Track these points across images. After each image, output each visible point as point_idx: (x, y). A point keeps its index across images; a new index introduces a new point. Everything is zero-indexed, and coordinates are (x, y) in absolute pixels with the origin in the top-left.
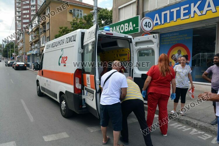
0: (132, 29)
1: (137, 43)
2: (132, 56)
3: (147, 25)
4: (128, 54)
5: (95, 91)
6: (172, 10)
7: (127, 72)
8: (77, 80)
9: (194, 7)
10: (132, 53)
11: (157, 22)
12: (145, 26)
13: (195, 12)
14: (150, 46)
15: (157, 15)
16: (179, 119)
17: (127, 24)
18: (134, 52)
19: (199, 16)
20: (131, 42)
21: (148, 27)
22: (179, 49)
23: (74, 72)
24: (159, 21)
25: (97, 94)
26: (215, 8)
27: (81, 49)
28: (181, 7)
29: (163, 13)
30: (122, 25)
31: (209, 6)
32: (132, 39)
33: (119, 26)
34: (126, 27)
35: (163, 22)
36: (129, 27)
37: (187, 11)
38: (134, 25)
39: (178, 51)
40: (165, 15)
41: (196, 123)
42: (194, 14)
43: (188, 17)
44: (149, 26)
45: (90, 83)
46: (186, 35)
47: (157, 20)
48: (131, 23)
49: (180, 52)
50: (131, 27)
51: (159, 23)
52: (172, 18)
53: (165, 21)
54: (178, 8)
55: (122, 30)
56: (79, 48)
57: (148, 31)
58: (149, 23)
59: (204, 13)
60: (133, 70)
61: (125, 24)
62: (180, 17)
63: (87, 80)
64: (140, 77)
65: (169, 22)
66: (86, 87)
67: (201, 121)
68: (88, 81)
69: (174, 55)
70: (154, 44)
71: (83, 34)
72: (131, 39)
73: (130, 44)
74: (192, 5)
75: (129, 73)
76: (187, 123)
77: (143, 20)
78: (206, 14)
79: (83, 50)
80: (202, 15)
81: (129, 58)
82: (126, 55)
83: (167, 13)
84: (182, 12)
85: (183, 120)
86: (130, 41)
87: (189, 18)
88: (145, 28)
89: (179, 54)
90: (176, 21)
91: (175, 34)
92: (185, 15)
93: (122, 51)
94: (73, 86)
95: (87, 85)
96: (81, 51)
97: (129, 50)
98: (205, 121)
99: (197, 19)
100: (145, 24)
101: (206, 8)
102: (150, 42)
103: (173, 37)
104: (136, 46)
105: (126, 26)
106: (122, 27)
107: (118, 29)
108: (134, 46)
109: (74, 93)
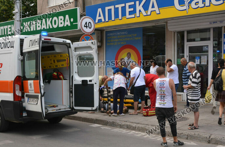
0: (69, 25)
1: (76, 49)
2: (71, 61)
3: (88, 25)
4: (66, 59)
5: (40, 95)
6: (116, 6)
7: (67, 80)
8: (17, 87)
9: (139, 5)
10: (71, 59)
11: (100, 18)
12: (85, 26)
13: (140, 11)
14: (89, 52)
15: (100, 10)
16: (120, 125)
17: (62, 17)
18: (74, 58)
19: (144, 16)
20: (70, 47)
21: (88, 28)
22: (129, 52)
23: (13, 80)
24: (102, 18)
25: (42, 97)
26: (159, 9)
27: (21, 56)
28: (126, 4)
29: (107, 8)
30: (55, 18)
31: (153, 7)
32: (71, 44)
33: (51, 19)
34: (60, 21)
35: (107, 20)
36: (64, 21)
37: (132, 9)
38: (72, 20)
39: (128, 54)
40: (110, 11)
41: (135, 125)
42: (139, 14)
43: (133, 16)
44: (90, 27)
45: (33, 89)
46: (135, 35)
47: (100, 16)
48: (67, 16)
49: (129, 55)
50: (67, 21)
51: (103, 20)
52: (117, 16)
53: (110, 18)
54: (123, 5)
55: (55, 24)
56: (18, 55)
57: (88, 33)
58: (90, 24)
59: (149, 13)
60: (73, 76)
61: (59, 17)
62: (126, 15)
63: (29, 87)
64: (81, 83)
65: (114, 20)
66: (28, 94)
67: (140, 124)
68: (31, 87)
69: (123, 58)
70: (92, 50)
71: (22, 41)
72: (69, 44)
73: (69, 49)
74: (137, 2)
75: (69, 80)
76: (128, 127)
77: (82, 20)
78: (150, 15)
79: (22, 56)
80: (147, 15)
81: (68, 64)
82: (65, 60)
83: (111, 9)
84: (128, 10)
85: (124, 125)
86: (68, 46)
87: (135, 17)
88: (85, 29)
89: (129, 58)
90: (122, 19)
91: (123, 33)
92: (130, 13)
93: (59, 56)
94: (12, 94)
95: (29, 91)
96: (21, 58)
97: (68, 55)
98: (143, 123)
99: (142, 19)
100: (85, 25)
101: (150, 9)
102: (89, 48)
103: (121, 37)
104: (75, 52)
105: (61, 19)
106: (55, 21)
107: (49, 23)
108: (74, 52)
109: (14, 101)
